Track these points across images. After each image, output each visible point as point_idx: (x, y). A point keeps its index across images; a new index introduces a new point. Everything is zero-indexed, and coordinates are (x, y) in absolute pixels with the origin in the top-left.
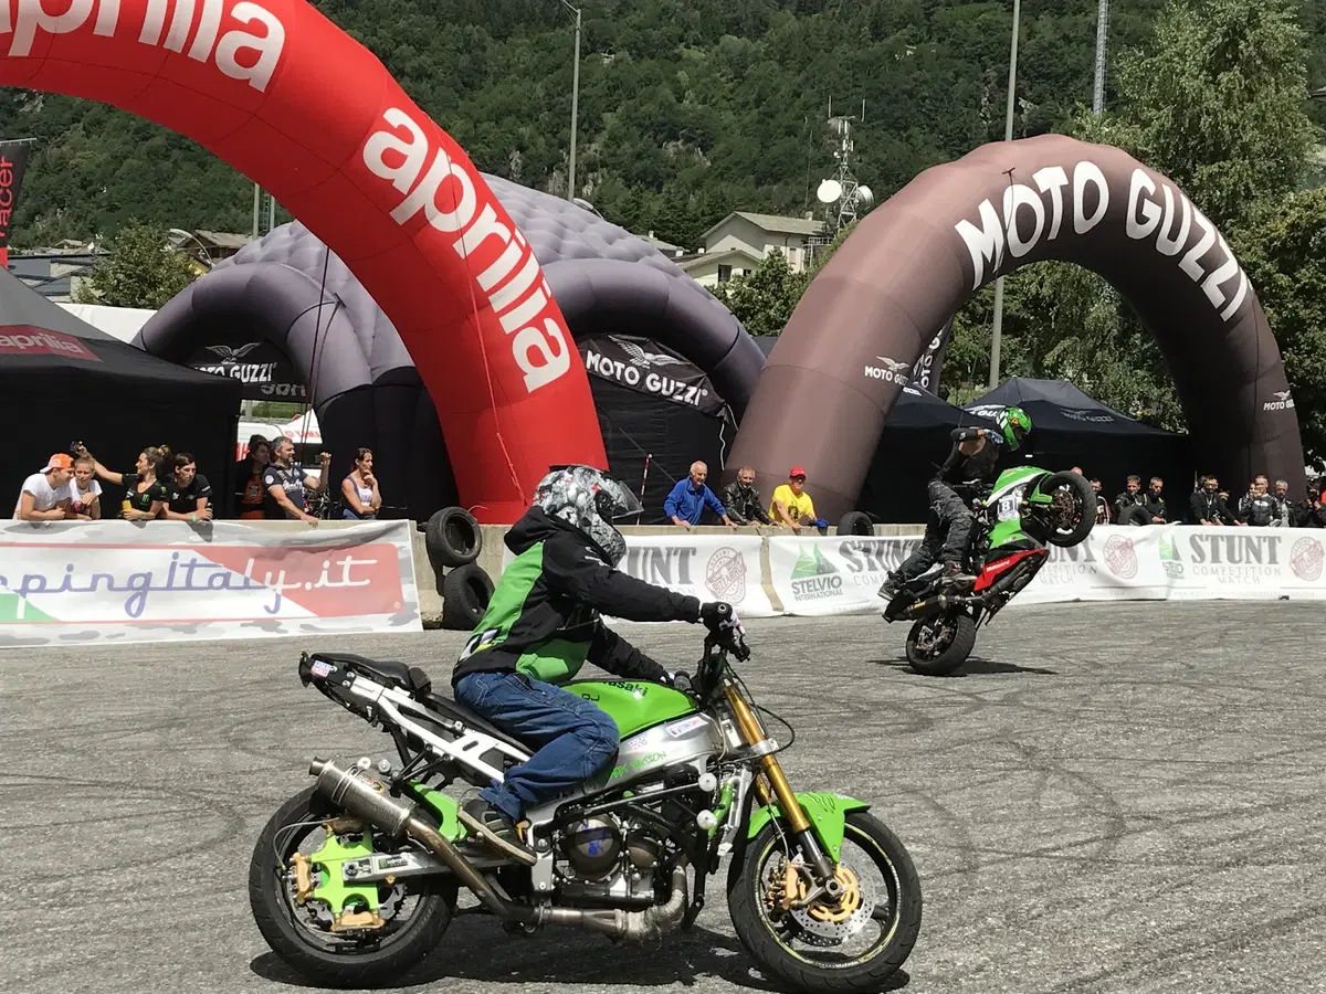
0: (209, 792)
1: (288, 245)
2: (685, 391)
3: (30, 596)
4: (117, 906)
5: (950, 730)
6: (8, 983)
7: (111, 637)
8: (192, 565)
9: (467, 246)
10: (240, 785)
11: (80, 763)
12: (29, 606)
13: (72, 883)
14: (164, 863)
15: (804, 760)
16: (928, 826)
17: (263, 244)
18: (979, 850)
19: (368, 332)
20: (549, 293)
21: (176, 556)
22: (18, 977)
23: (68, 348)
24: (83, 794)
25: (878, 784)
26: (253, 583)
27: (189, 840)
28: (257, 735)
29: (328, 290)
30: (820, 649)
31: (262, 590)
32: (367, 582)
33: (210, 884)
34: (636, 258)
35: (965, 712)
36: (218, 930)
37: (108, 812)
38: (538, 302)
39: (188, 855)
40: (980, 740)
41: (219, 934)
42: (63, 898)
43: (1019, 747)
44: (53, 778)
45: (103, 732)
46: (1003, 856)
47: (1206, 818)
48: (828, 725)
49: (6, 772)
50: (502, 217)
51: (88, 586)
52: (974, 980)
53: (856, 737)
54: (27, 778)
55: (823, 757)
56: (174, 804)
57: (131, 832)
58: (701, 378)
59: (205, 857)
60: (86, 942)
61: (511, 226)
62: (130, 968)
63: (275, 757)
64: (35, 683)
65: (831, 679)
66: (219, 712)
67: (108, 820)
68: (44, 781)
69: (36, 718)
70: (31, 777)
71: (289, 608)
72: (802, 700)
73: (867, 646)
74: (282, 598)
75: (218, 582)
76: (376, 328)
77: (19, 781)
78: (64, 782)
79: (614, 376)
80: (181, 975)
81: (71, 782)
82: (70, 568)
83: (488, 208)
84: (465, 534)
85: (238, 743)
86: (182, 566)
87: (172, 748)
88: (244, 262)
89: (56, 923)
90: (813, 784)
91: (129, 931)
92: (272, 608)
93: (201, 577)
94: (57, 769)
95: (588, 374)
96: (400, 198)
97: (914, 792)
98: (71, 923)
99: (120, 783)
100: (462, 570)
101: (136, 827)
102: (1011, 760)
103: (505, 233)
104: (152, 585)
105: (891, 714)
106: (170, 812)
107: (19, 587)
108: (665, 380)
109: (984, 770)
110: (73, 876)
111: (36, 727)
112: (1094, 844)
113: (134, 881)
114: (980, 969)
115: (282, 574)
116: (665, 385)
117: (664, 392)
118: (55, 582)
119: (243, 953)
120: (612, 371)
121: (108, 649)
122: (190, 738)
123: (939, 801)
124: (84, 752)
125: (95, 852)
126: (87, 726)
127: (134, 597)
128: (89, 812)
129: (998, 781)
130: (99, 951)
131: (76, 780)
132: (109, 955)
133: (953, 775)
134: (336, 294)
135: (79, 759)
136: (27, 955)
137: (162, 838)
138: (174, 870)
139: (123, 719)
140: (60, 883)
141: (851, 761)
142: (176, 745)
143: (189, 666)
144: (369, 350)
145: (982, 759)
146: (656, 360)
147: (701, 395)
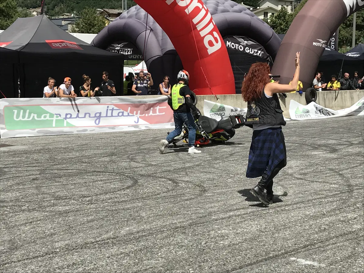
0: (126, 173)
1: (135, 13)
2: (257, 52)
3: (67, 119)
4: (106, 204)
5: (343, 152)
6: (80, 224)
7: (90, 131)
8: (113, 110)
9: (189, 10)
10: (135, 171)
11: (89, 166)
12: (67, 123)
13: (93, 198)
14: (117, 192)
15: (298, 162)
16: (337, 180)
17: (128, 13)
18: (353, 186)
19: (160, 38)
20: (214, 24)
21: (108, 107)
23: (74, 46)
24: (91, 174)
25: (322, 168)
26: (130, 114)
27: (123, 186)
28: (137, 157)
29: (148, 26)
30: (301, 129)
31: (133, 117)
32: (164, 113)
33: (131, 198)
34: (240, 11)
35: (347, 147)
37: (99, 179)
39: (123, 190)
40: (352, 155)
41: (135, 211)
42: (91, 202)
44: (82, 170)
45: (94, 157)
46: (361, 187)
48: (305, 151)
49: (69, 169)
51: (84, 116)
52: (354, 221)
55: (304, 161)
56: (118, 176)
57: (107, 184)
58: (262, 48)
59: (128, 190)
60: (100, 213)
62: (113, 220)
63: (143, 163)
64: (72, 144)
65: (305, 138)
66: (126, 151)
67: (100, 181)
68: (80, 171)
69: (74, 154)
70: (76, 170)
71: (141, 122)
72: (297, 145)
73: (316, 128)
74: (140, 119)
75: (120, 114)
76: (162, 37)
77: (73, 171)
78: (85, 171)
79: (235, 48)
80: (127, 221)
81: (87, 171)
82: (78, 111)
85: (132, 160)
86: (110, 110)
88: (122, 18)
90: (302, 169)
91: (111, 210)
92: (136, 122)
93: (115, 113)
94: (83, 168)
95: (227, 48)
97: (333, 170)
98: (95, 208)
99: (101, 171)
101: (107, 183)
102: (362, 160)
103: (200, 6)
104: (101, 116)
105: (324, 148)
106: (116, 179)
107: (64, 117)
108: (251, 49)
109: (354, 164)
110: (93, 196)
111: (74, 156)
113: (110, 197)
114: (355, 218)
115: (139, 112)
116: (251, 51)
117: (251, 53)
120: (235, 47)
121: (90, 134)
122: (118, 159)
123: (341, 173)
124: (89, 163)
125: (98, 190)
126: (89, 156)
127: (97, 119)
128: (94, 179)
129: (358, 166)
130: (104, 215)
131: (89, 170)
132: (106, 216)
133: (344, 165)
134: (150, 27)
135: (88, 165)
136: (84, 217)
137: (115, 186)
138: (120, 194)
139: (98, 154)
140: (90, 198)
141: (313, 162)
142: (115, 161)
143: (114, 139)
144: (161, 44)
145: (353, 160)
146: (248, 43)
147: (262, 53)
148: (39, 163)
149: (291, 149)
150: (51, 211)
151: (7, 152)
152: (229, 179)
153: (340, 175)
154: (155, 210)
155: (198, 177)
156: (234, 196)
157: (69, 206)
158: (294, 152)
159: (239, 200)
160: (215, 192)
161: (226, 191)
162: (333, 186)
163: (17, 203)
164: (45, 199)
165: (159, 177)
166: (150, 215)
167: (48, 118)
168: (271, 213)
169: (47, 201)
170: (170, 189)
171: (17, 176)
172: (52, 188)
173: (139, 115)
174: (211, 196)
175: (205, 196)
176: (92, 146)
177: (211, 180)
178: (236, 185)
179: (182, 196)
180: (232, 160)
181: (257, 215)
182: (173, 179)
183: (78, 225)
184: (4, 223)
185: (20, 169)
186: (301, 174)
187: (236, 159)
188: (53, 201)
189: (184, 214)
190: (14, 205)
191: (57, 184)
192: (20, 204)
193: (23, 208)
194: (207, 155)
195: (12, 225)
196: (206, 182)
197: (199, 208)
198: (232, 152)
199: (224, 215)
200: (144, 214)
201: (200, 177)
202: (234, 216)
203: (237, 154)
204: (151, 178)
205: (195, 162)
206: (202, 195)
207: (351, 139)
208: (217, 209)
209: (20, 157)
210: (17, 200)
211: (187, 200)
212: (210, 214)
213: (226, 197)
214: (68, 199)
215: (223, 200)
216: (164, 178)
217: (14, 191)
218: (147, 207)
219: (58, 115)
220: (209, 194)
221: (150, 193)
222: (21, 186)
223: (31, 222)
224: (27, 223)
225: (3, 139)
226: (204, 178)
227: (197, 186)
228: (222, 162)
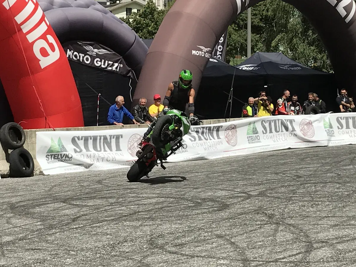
2: (113, 65)
5: (236, 209)
9: (10, 4)
15: (173, 226)
16: (228, 252)
18: (251, 261)
20: (48, 24)
25: (206, 234)
35: (243, 201)
38: (43, 28)
40: (250, 212)
43: (267, 215)
46: (261, 263)
47: (348, 241)
48: (183, 210)
53: (196, 215)
55: (181, 224)
58: (120, 59)
72: (171, 199)
73: (200, 174)
84: (18, 135)
90: (178, 237)
95: (68, 59)
97: (222, 237)
100: (17, 150)
102: (264, 220)
105: (210, 203)
108: (103, 60)
109: (252, 226)
112: (300, 255)
116: (103, 63)
117: (102, 66)
120: (78, 58)
123: (233, 240)
129: (258, 230)
133: (238, 229)
141: (194, 225)
145: (251, 221)
146: (99, 52)
147: (120, 67)
149: (163, 208)
152: (68, 259)
153: (233, 243)
155: (20, 258)
158: (168, 211)
162: (222, 262)
177: (40, 263)
180: (76, 228)
186: (176, 246)
187: (82, 225)
194: (37, 222)
201: (23, 259)
203: (84, 217)
205: (17, 234)
207: (249, 189)
226: (30, 259)
228: (59, 232)
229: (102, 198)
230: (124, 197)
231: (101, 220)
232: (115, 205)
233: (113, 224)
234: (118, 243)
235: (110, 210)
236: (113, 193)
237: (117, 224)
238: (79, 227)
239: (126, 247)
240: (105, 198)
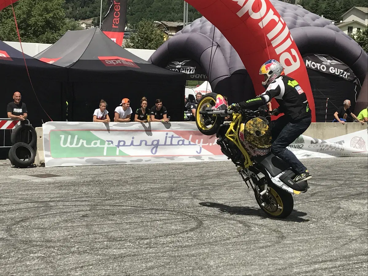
0: (189, 212)
1: (200, 26)
2: (343, 73)
3: (120, 147)
4: (167, 248)
6: (139, 271)
7: (146, 161)
8: (172, 137)
9: (263, 24)
10: (199, 211)
12: (120, 151)
13: (151, 240)
14: (179, 235)
17: (191, 26)
19: (228, 55)
20: (292, 39)
21: (167, 134)
22: (141, 270)
23: (130, 64)
24: (149, 212)
26: (192, 143)
27: (186, 228)
28: (201, 194)
29: (214, 42)
31: (195, 146)
33: (196, 242)
34: (323, 25)
36: (201, 257)
37: (158, 218)
38: (289, 43)
39: (186, 233)
41: (202, 258)
42: (150, 245)
44: (138, 207)
45: (151, 193)
49: (122, 205)
50: (276, 13)
51: (139, 144)
54: (130, 207)
56: (179, 216)
57: (167, 225)
58: (348, 69)
59: (192, 233)
60: (160, 259)
61: (279, 16)
64: (125, 176)
66: (187, 186)
67: (159, 221)
68: (135, 208)
69: (128, 187)
70: (131, 206)
71: (204, 152)
74: (202, 149)
75: (181, 143)
76: (231, 54)
77: (127, 208)
78: (142, 208)
79: (316, 68)
80: (193, 270)
81: (144, 208)
82: (133, 138)
83: (271, 10)
85: (195, 197)
86: (169, 137)
87: (174, 198)
88: (185, 32)
89: (149, 253)
91: (173, 256)
92: (199, 152)
93: (175, 141)
94: (138, 204)
95: (306, 68)
96: (239, 8)
98: (154, 253)
99: (159, 209)
101: (168, 223)
103: (277, 19)
104: (159, 144)
106: (178, 218)
107: (117, 145)
108: (336, 69)
110: (151, 238)
111: (128, 191)
113: (171, 240)
115: (202, 140)
116: (336, 71)
117: (336, 73)
118: (128, 143)
119: (211, 264)
121: (145, 165)
122: (179, 195)
124: (146, 199)
125: (156, 231)
126: (145, 191)
127: (154, 148)
128: (152, 218)
130: (165, 262)
131: (145, 208)
132: (168, 264)
134: (217, 43)
135: (145, 201)
136: (142, 263)
137: (177, 227)
138: (183, 237)
139: (156, 188)
140: (148, 241)
142: (175, 197)
143: (174, 171)
144: (229, 61)
147: (348, 75)
148: (89, 197)
150: (104, 254)
151: (53, 183)
152: (311, 224)
154: (224, 258)
156: (319, 246)
157: (125, 249)
159: (324, 250)
160: (296, 239)
161: (309, 239)
163: (66, 244)
164: (97, 240)
165: (227, 219)
166: (220, 264)
167: (98, 145)
168: (365, 267)
169: (99, 242)
170: (241, 233)
171: (65, 212)
172: (105, 227)
173: (201, 144)
174: (290, 244)
175: (284, 244)
176: (148, 178)
177: (290, 225)
178: (320, 232)
179: (256, 242)
180: (314, 201)
181: (348, 269)
182: (245, 222)
183: (136, 272)
184: (52, 267)
185: (67, 203)
187: (319, 200)
188: (106, 243)
189: (260, 265)
190: (62, 246)
191: (110, 222)
192: (69, 244)
193: (72, 249)
195: (61, 270)
196: (284, 227)
197: (277, 258)
198: (313, 192)
199: (308, 268)
200: (212, 263)
202: (320, 270)
203: (319, 194)
204: (219, 219)
206: (280, 242)
208: (299, 260)
209: (68, 190)
210: (65, 240)
211: (263, 247)
212: (291, 266)
213: (309, 245)
214: (123, 240)
215: (306, 250)
216: (234, 220)
217: (62, 229)
218: (215, 254)
219: (110, 142)
220: (288, 242)
221: (217, 237)
222: (70, 224)
223: (82, 267)
224: (77, 268)
225: (48, 168)
227: (274, 231)
228: (301, 203)
229: (332, 180)
230: (351, 181)
231: (334, 197)
232: (344, 186)
233: (343, 201)
234: (350, 216)
235: (340, 190)
236: (340, 176)
237: (347, 201)
238: (317, 201)
239: (357, 219)
240: (334, 180)
